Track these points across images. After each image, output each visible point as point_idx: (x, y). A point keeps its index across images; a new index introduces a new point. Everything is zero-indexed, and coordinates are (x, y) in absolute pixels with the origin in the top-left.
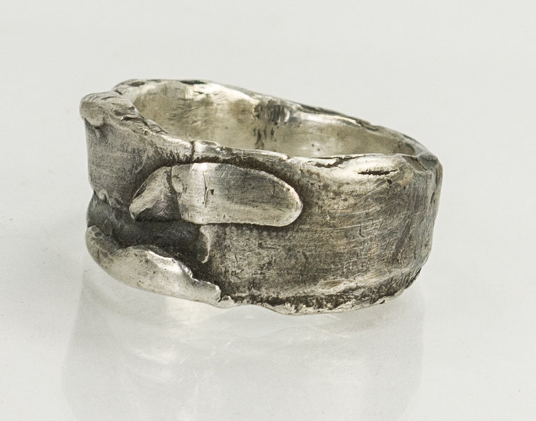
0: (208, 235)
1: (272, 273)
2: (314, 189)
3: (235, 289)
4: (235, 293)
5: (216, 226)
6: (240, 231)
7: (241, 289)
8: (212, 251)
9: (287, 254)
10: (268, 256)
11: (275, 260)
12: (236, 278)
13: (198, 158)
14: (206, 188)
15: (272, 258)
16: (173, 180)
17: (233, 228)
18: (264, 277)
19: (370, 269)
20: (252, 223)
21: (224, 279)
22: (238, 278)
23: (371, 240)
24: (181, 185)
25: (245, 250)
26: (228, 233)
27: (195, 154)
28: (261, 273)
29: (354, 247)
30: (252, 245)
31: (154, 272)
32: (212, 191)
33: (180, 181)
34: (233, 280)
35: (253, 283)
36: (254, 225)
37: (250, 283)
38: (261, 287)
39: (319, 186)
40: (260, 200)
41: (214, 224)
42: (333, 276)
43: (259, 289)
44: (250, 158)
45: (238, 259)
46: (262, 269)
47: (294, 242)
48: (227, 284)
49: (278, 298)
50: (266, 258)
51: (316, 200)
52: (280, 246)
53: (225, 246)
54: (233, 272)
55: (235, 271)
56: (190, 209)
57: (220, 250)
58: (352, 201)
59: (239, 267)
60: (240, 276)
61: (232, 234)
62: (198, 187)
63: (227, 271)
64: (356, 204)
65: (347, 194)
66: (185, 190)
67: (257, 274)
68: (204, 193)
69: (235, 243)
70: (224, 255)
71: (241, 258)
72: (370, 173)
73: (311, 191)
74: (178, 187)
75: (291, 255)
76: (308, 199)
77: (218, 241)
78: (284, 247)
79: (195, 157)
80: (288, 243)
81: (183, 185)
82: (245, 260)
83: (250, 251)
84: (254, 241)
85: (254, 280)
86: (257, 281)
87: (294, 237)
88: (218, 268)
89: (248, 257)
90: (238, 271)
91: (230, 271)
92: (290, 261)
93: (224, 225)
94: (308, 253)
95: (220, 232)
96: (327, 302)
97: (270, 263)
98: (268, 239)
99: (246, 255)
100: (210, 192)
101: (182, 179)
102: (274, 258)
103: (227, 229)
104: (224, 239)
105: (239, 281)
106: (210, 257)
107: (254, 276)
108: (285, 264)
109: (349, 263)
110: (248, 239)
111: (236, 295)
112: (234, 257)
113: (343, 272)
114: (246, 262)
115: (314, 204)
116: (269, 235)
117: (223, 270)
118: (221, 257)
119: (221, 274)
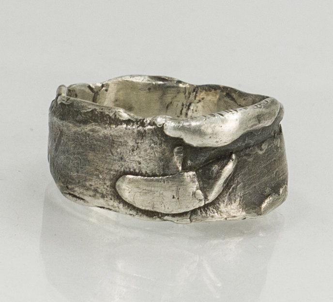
1: (131, 143)
2: (110, 196)
3: (154, 132)
4: (154, 128)
5: (169, 173)
6: (154, 172)
7: (150, 132)
9: (123, 155)
10: (135, 155)
11: (130, 152)
12: (154, 140)
13: (187, 214)
14: (178, 198)
15: (132, 154)
16: (203, 197)
17: (158, 174)
18: (136, 140)
19: (73, 133)
20: (146, 178)
21: (162, 138)
22: (153, 140)
23: (74, 154)
24: (197, 196)
25: (150, 160)
26: (162, 170)
27: (189, 217)
28: (138, 143)
29: (83, 152)
30: (145, 163)
34: (156, 139)
35: (143, 136)
36: (145, 176)
37: (145, 136)
38: (138, 133)
39: (107, 197)
40: (142, 193)
42: (94, 136)
43: (139, 132)
45: (153, 153)
46: (138, 147)
47: (119, 163)
48: (160, 135)
49: (127, 125)
50: (135, 154)
51: (108, 189)
52: (128, 162)
53: (163, 161)
54: (157, 144)
55: (155, 145)
57: (166, 158)
58: (88, 184)
59: (153, 148)
60: (151, 141)
61: (158, 170)
63: (160, 144)
64: (85, 181)
65: (91, 189)
66: (193, 194)
67: (141, 143)
68: (180, 195)
69: (156, 163)
70: (163, 154)
71: (152, 154)
72: (79, 198)
73: (111, 195)
74: (199, 193)
75: (120, 154)
76: (113, 190)
77: (168, 163)
78: (125, 161)
80: (123, 163)
81: (195, 196)
82: (149, 153)
83: (146, 159)
84: (144, 166)
85: (142, 138)
86: (140, 138)
87: (119, 166)
88: (167, 146)
89: (147, 155)
90: (153, 145)
91: (158, 145)
92: (120, 151)
93: (164, 175)
94: (110, 154)
95: (167, 170)
96: (97, 115)
97: (133, 150)
98: (135, 167)
100: (175, 197)
101: (196, 200)
102: (131, 154)
103: (162, 173)
104: (164, 166)
105: (152, 138)
106: (172, 151)
107: (142, 141)
108: (124, 149)
109: (86, 142)
110: (148, 167)
111: (154, 127)
112: (156, 154)
113: (88, 137)
114: (148, 151)
115: (109, 187)
116: (135, 170)
117: (163, 145)
118: (165, 153)
119: (164, 142)
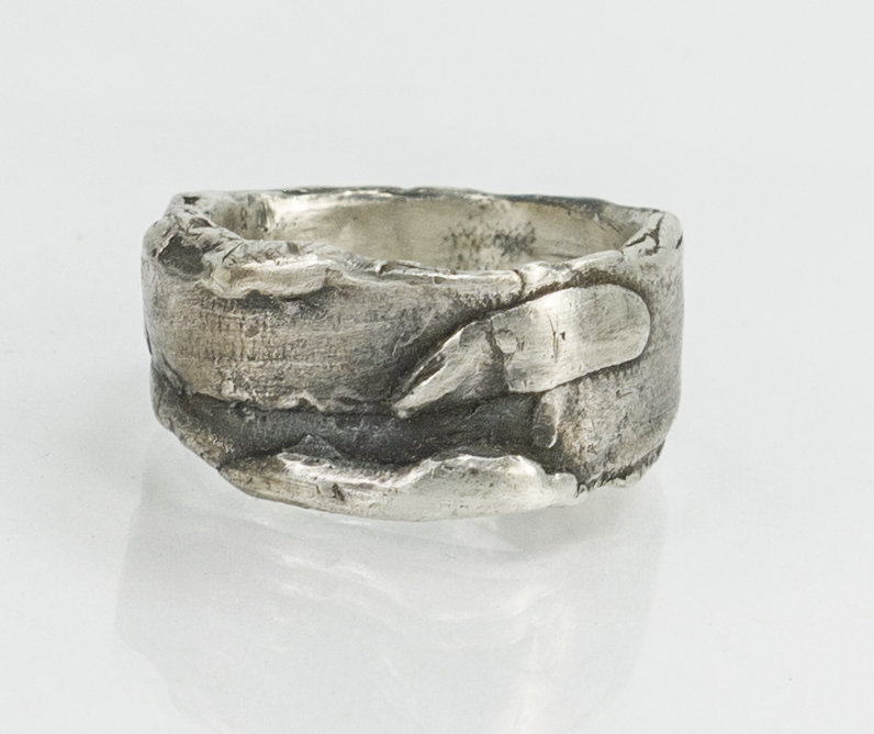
0: (556, 403)
1: (627, 431)
3: (590, 472)
4: (590, 478)
5: (568, 386)
6: (595, 383)
7: (596, 468)
8: (561, 425)
9: (640, 396)
10: (624, 407)
11: (631, 410)
12: (592, 455)
13: (531, 293)
14: (554, 334)
15: (628, 409)
16: (496, 337)
17: (588, 380)
18: (620, 440)
20: (609, 365)
21: (579, 462)
22: (596, 453)
24: (514, 341)
25: (603, 408)
26: (581, 391)
27: (526, 287)
28: (618, 436)
30: (610, 398)
31: (491, 485)
32: (563, 335)
33: (512, 334)
34: (589, 458)
35: (609, 454)
36: (611, 367)
37: (606, 456)
38: (616, 457)
40: (618, 328)
41: (564, 385)
43: (614, 460)
44: (591, 270)
45: (596, 425)
46: (619, 428)
47: (644, 376)
48: (582, 467)
49: (630, 465)
50: (623, 412)
52: (634, 387)
53: (579, 410)
54: (589, 447)
55: (592, 445)
56: (529, 372)
57: (572, 420)
59: (596, 437)
60: (597, 450)
61: (586, 389)
62: (542, 335)
63: (583, 448)
66: (521, 346)
67: (614, 439)
68: (552, 342)
69: (590, 403)
70: (578, 426)
71: (598, 423)
74: (506, 345)
77: (568, 408)
78: (637, 387)
79: (527, 292)
80: (640, 380)
81: (517, 339)
82: (604, 422)
83: (608, 408)
84: (611, 391)
85: (610, 449)
86: (613, 450)
88: (570, 447)
89: (606, 417)
90: (595, 443)
91: (586, 446)
92: (642, 405)
93: (576, 381)
94: (654, 387)
95: (572, 392)
97: (626, 417)
98: (624, 381)
99: (604, 415)
100: (560, 337)
101: (514, 331)
102: (630, 408)
103: (581, 385)
104: (577, 401)
105: (595, 457)
106: (560, 435)
107: (611, 443)
108: (638, 412)
110: (606, 391)
111: (590, 480)
112: (590, 424)
114: (605, 426)
116: (625, 375)
117: (578, 449)
118: (574, 430)
119: (575, 455)
